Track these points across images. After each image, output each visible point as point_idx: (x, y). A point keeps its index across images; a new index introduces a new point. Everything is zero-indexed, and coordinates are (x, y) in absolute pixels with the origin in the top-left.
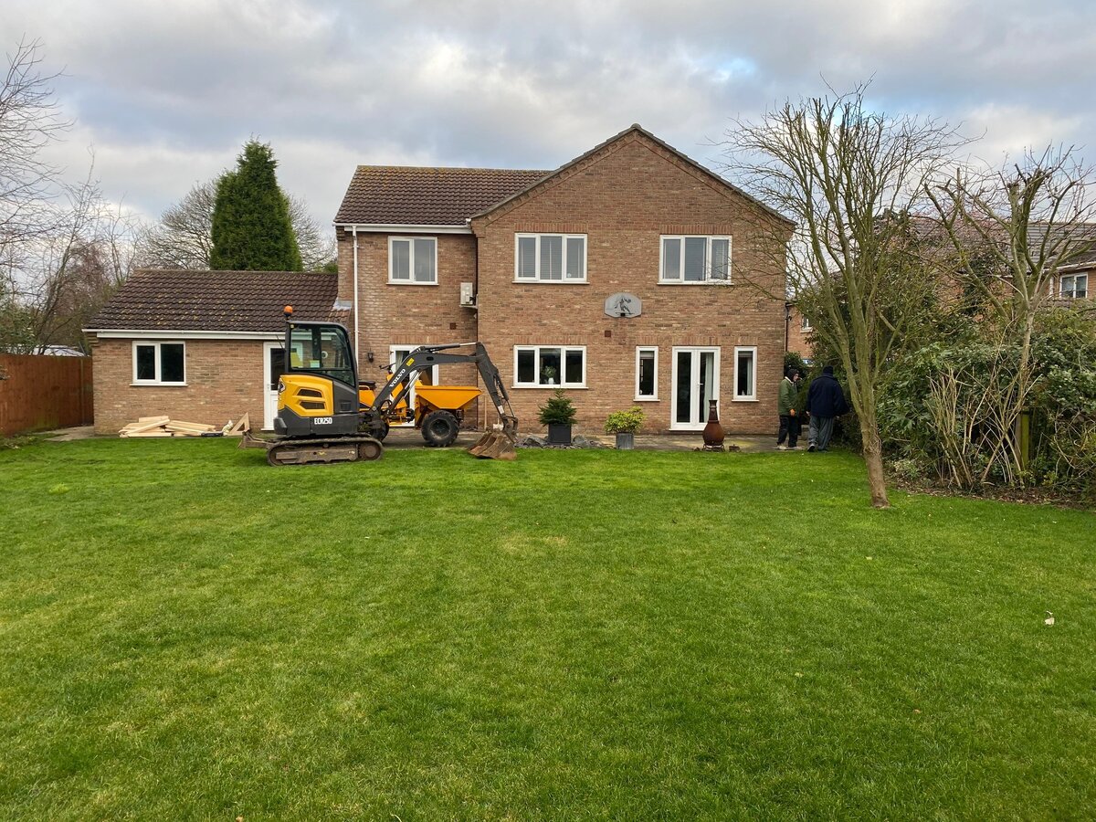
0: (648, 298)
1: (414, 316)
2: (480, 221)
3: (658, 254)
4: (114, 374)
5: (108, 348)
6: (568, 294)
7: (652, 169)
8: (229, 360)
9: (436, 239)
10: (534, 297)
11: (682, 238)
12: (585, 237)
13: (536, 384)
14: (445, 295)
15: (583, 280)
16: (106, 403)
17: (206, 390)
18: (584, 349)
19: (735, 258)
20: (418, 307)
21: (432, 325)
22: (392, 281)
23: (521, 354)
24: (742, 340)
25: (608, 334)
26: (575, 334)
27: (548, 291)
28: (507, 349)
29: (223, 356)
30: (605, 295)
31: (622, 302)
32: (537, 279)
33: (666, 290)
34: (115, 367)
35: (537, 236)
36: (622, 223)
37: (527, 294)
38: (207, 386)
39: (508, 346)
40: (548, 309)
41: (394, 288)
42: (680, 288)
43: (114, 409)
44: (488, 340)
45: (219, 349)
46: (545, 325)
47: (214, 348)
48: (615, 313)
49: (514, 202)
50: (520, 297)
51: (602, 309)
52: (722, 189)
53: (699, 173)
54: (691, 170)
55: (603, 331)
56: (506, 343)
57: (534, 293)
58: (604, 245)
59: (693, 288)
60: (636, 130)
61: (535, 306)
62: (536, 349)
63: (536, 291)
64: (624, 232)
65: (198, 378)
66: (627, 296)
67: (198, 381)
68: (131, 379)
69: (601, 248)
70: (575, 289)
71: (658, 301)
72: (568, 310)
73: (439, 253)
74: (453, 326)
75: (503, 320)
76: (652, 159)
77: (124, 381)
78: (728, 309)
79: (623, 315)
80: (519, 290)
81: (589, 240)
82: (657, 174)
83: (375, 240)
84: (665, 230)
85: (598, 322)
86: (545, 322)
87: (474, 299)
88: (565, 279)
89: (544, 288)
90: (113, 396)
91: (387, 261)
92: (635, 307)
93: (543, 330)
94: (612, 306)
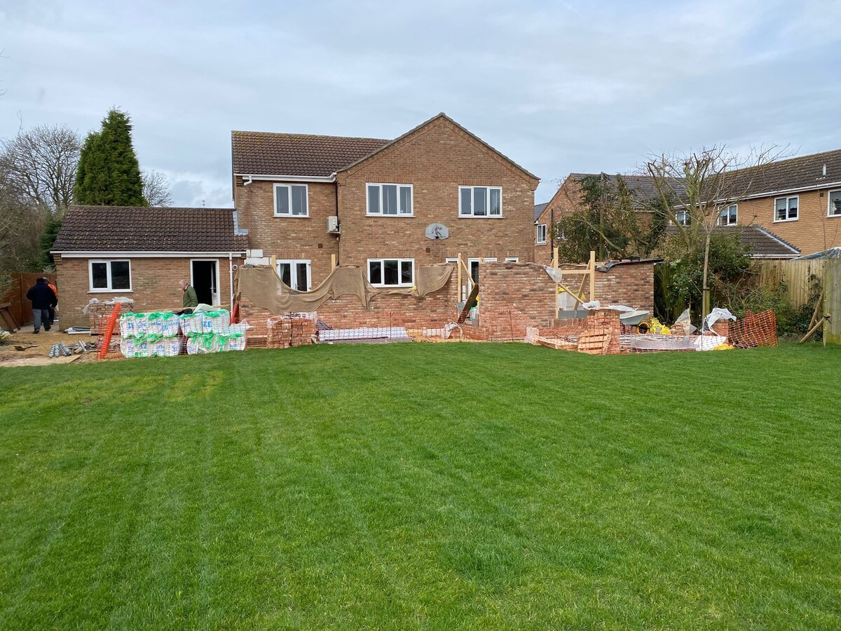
0: (453, 226)
1: (293, 239)
2: (343, 174)
3: (457, 198)
4: (75, 284)
5: (69, 265)
6: (402, 224)
7: (452, 142)
8: (164, 272)
9: (307, 185)
10: (380, 226)
11: (472, 188)
12: (411, 186)
13: (382, 285)
14: (314, 225)
15: (411, 215)
16: (68, 306)
17: (147, 294)
18: (413, 260)
19: (504, 201)
20: (296, 233)
21: (306, 246)
22: (277, 214)
23: (372, 265)
24: (510, 254)
25: (428, 250)
26: (407, 250)
27: (389, 222)
28: (363, 261)
29: (160, 269)
30: (426, 225)
31: (436, 229)
32: (381, 214)
33: (463, 221)
34: (75, 279)
35: (380, 185)
36: (435, 177)
37: (376, 223)
38: (148, 292)
39: (364, 259)
40: (389, 234)
41: (278, 220)
42: (471, 220)
43: (75, 310)
44: (350, 255)
45: (157, 264)
46: (387, 244)
47: (152, 264)
48: (432, 237)
49: (365, 162)
50: (370, 226)
51: (424, 234)
52: (495, 156)
53: (481, 145)
54: (476, 143)
55: (425, 248)
56: (362, 257)
57: (379, 223)
58: (424, 191)
59: (480, 220)
60: (442, 116)
61: (380, 232)
62: (382, 261)
63: (380, 222)
64: (437, 184)
65: (141, 286)
66: (440, 225)
67: (142, 288)
68: (88, 288)
69: (422, 193)
70: (406, 221)
71: (458, 229)
72: (402, 234)
73: (309, 195)
74: (320, 246)
75: (360, 241)
76: (452, 136)
77: (83, 289)
78: (500, 234)
79: (437, 237)
80: (369, 221)
81: (414, 187)
82: (455, 146)
83: (264, 185)
84: (461, 183)
85: (422, 242)
86: (387, 242)
87: (338, 227)
88: (399, 214)
89: (385, 220)
90: (73, 301)
91: (273, 201)
92: (445, 232)
93: (386, 248)
94: (430, 232)
